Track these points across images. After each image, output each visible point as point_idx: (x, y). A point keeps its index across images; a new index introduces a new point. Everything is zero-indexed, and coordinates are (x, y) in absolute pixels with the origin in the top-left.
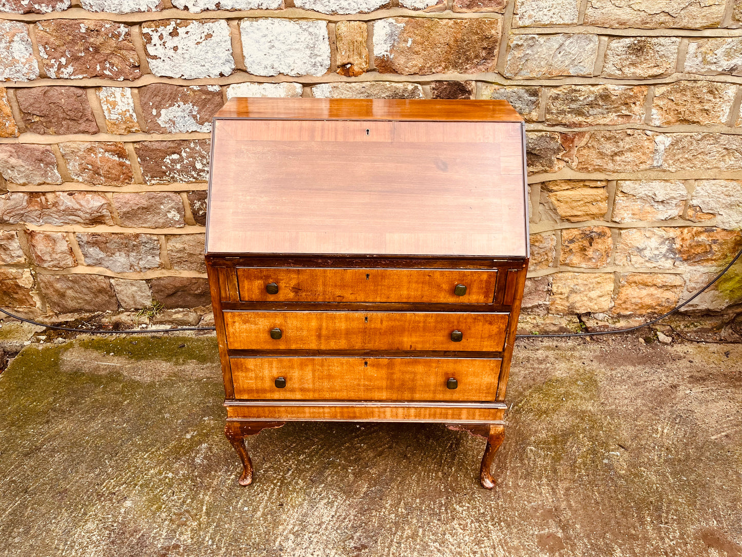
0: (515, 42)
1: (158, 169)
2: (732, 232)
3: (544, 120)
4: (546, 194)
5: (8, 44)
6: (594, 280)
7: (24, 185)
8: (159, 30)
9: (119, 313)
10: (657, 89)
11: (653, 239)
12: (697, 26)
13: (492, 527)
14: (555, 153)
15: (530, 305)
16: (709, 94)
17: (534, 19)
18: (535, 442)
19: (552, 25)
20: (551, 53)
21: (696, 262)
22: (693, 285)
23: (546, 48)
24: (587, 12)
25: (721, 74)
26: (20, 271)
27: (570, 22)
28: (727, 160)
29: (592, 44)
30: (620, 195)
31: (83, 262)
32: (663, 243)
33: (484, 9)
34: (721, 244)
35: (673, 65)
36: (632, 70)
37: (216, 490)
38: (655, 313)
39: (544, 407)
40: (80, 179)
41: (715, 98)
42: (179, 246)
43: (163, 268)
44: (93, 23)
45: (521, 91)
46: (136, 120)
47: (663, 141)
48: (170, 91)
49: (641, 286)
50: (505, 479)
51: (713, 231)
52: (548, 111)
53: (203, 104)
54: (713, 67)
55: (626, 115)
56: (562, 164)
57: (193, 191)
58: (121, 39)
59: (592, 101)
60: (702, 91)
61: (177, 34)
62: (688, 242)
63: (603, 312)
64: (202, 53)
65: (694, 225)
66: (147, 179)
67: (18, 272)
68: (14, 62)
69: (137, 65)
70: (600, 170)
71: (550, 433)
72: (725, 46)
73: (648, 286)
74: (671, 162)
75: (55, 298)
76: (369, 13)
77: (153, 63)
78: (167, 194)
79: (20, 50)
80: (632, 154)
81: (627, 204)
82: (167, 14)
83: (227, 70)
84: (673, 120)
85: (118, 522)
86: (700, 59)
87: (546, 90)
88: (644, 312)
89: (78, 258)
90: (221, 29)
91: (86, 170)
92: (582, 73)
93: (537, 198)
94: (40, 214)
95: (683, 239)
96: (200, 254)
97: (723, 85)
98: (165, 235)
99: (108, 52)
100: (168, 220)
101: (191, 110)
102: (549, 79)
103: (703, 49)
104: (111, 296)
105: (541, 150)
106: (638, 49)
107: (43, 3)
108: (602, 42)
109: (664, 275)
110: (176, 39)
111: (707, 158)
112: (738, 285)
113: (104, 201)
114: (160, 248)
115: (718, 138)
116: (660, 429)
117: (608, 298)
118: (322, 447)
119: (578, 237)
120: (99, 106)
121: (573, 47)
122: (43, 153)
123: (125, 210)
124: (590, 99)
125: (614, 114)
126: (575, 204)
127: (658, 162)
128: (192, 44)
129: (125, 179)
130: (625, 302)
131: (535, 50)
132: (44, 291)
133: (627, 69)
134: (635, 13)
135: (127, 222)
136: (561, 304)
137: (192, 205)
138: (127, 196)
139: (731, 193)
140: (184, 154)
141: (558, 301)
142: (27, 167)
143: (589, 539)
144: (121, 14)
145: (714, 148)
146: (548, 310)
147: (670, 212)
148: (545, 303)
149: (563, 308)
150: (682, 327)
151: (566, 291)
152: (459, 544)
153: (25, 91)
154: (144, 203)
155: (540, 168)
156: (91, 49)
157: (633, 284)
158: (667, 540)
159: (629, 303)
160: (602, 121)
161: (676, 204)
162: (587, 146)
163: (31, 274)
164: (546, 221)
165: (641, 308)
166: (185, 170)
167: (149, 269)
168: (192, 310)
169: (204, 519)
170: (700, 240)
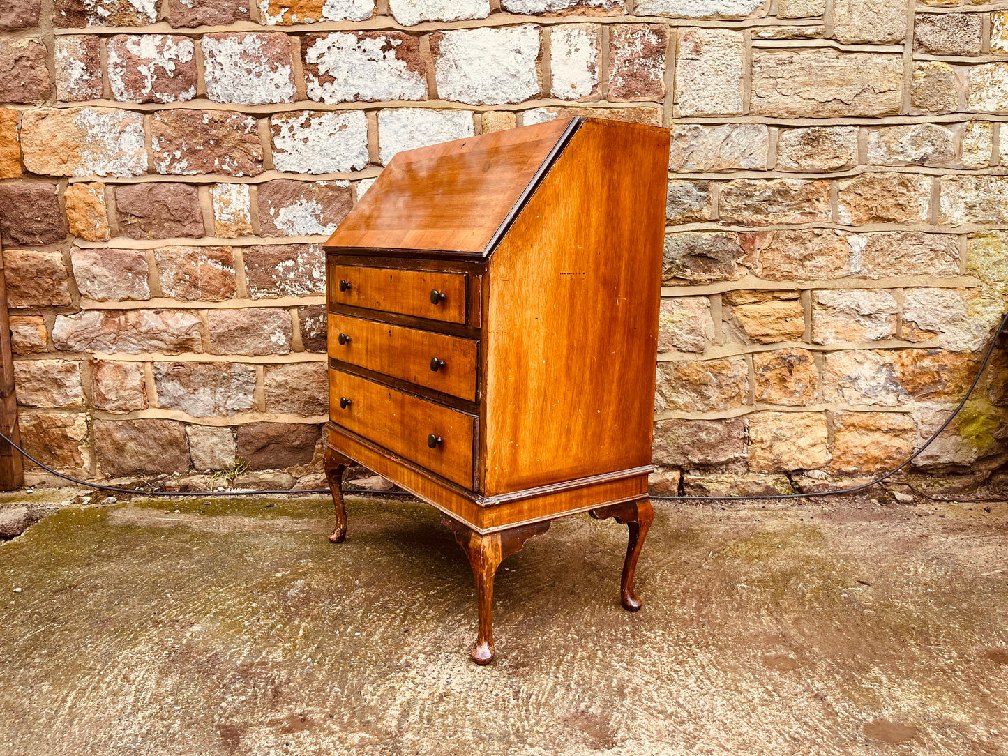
0: (678, 132)
1: (267, 278)
2: (960, 354)
3: (718, 217)
4: (728, 308)
5: (118, 135)
6: (801, 422)
7: (103, 300)
8: (290, 121)
9: (189, 476)
10: (840, 183)
11: (866, 365)
12: (875, 113)
13: (698, 650)
14: (734, 257)
15: (724, 459)
16: (901, 187)
17: (695, 108)
18: (746, 581)
19: (715, 115)
20: (718, 144)
21: (924, 396)
22: (928, 428)
23: (712, 138)
24: (752, 101)
25: (911, 165)
26: (73, 416)
27: (735, 112)
28: (938, 264)
29: (761, 135)
30: (817, 307)
31: (156, 403)
32: (879, 371)
33: (642, 99)
34: (951, 371)
35: (854, 156)
36: (810, 162)
37: (317, 618)
38: (885, 470)
39: (755, 553)
40: (173, 294)
41: (909, 191)
42: (280, 379)
43: (256, 411)
44: (218, 113)
45: (689, 185)
46: (249, 222)
47: (858, 243)
48: (293, 188)
49: (862, 431)
50: (709, 611)
51: (938, 353)
52: (722, 208)
53: (328, 202)
54: (901, 158)
55: (811, 213)
56: (744, 271)
57: (306, 306)
58: (246, 132)
59: (769, 196)
60: (892, 183)
61: (309, 125)
62: (910, 368)
63: (819, 469)
64: (333, 145)
65: (913, 346)
66: (252, 291)
67: (70, 418)
68: (121, 154)
69: (260, 159)
70: (789, 277)
71: (766, 574)
72: (910, 134)
73: (871, 430)
74: (871, 267)
75: (111, 454)
76: (518, 103)
77: (278, 157)
78: (274, 310)
79: (130, 143)
80: (823, 257)
81: (828, 320)
82: (299, 105)
83: (360, 164)
84: (865, 218)
85: (181, 644)
86: (884, 149)
87: (716, 184)
88: (872, 468)
89: (150, 397)
90: (358, 120)
91: (182, 282)
92: (754, 166)
93: (719, 314)
94: (115, 338)
95: (903, 365)
96: (306, 389)
97: (915, 176)
98: (265, 365)
99: (231, 145)
100: (271, 344)
101: (314, 209)
102: (719, 172)
103: (886, 138)
104: (184, 451)
105: (717, 252)
106: (813, 140)
107: (166, 92)
108: (772, 133)
109: (889, 414)
110: (307, 130)
111: (913, 261)
112: (985, 428)
113: (196, 320)
114: (256, 382)
115: (921, 237)
116: (912, 569)
117: (821, 448)
118: (459, 585)
119: (774, 362)
120: (210, 205)
121: (740, 137)
122: (135, 259)
123: (219, 331)
124: (767, 194)
125: (797, 212)
126: (765, 320)
127: (855, 268)
128: (324, 136)
129: (226, 292)
130: (844, 453)
131: (700, 141)
132: (98, 444)
133: (804, 161)
134: (805, 101)
135: (219, 348)
136: (763, 457)
137: (302, 323)
138: (225, 313)
139: (950, 304)
140: (300, 260)
141: (759, 453)
142: (111, 278)
143: (834, 660)
144: (251, 105)
145: (920, 250)
146: (747, 465)
147: (880, 330)
148: (742, 455)
149: (766, 462)
150: (924, 486)
151: (767, 437)
152: (654, 665)
153: (127, 188)
154: (245, 321)
155: (719, 275)
156: (211, 142)
157: (851, 428)
158: (941, 660)
159: (849, 454)
160: (784, 220)
161: (886, 319)
162: (770, 249)
163: (86, 421)
164: (733, 344)
165: (867, 462)
166: (299, 280)
167: (238, 411)
168: (285, 470)
169: (300, 641)
170: (924, 365)
